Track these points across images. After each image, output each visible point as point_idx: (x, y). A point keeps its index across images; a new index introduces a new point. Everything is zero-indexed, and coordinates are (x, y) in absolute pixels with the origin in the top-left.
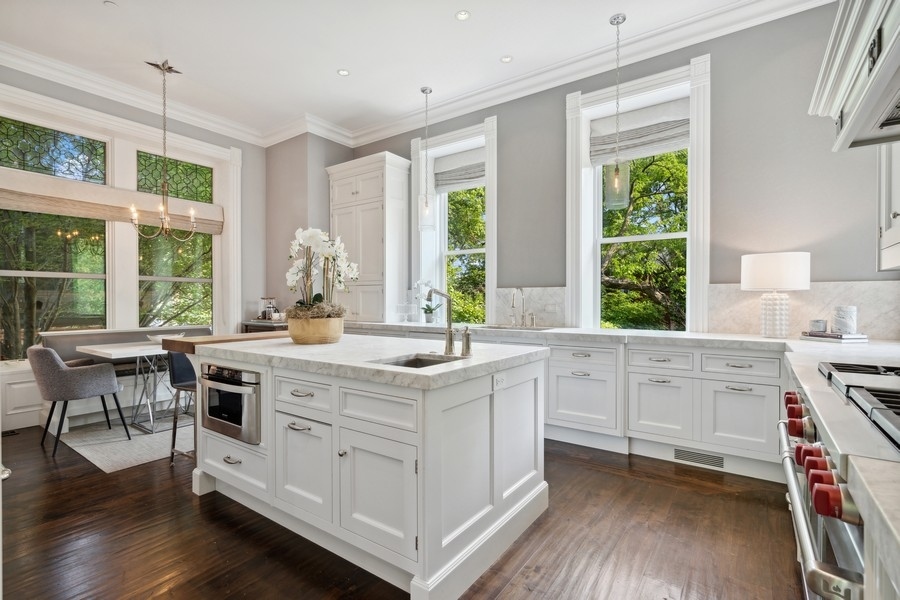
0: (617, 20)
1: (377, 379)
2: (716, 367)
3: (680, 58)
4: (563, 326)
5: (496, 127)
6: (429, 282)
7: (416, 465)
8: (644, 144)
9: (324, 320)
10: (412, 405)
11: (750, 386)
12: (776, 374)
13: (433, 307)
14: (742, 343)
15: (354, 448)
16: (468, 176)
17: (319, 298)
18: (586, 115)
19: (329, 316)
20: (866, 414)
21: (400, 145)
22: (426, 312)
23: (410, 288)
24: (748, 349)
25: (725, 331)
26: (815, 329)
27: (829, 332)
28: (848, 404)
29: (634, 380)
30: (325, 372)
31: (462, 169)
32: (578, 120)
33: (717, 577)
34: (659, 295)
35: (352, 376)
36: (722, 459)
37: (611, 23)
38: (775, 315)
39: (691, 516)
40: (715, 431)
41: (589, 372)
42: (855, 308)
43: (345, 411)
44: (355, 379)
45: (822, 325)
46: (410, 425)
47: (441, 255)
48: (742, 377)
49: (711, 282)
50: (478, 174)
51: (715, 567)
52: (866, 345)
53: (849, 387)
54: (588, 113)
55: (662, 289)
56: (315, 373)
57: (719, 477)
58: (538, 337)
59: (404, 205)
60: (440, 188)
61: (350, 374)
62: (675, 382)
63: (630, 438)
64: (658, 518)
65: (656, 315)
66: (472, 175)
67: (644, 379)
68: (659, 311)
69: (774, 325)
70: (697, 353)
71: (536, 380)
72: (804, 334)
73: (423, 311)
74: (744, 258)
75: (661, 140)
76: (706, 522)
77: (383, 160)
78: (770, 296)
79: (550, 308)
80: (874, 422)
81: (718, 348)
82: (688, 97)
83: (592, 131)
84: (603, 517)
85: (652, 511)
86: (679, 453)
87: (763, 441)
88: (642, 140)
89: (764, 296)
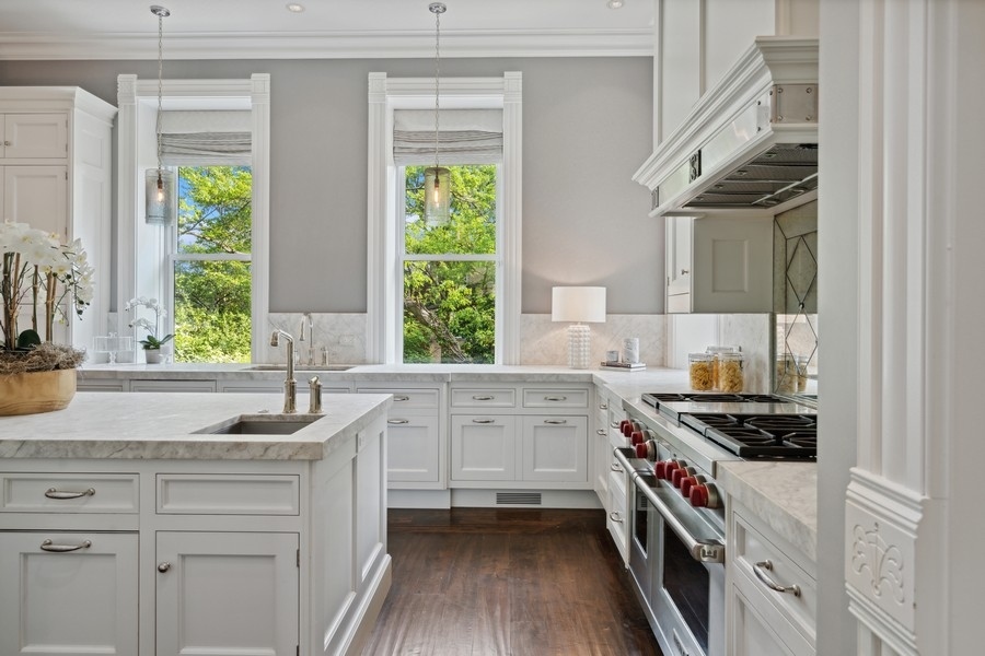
0: (437, 9)
1: (236, 455)
2: (536, 402)
3: (494, 67)
4: (364, 362)
5: (268, 90)
6: (154, 301)
7: (298, 555)
8: (453, 151)
9: (49, 374)
10: (290, 482)
11: (565, 418)
12: (584, 404)
13: (160, 338)
14: (558, 375)
15: (183, 557)
16: (217, 148)
17: (30, 337)
18: (391, 100)
19: (57, 367)
20: (700, 433)
21: (100, 78)
22: (147, 347)
23: (113, 309)
24: (563, 382)
25: (537, 363)
26: (611, 360)
27: (620, 361)
28: (679, 427)
29: (457, 422)
30: (130, 456)
31: (207, 136)
32: (382, 106)
33: (567, 603)
34: (425, 313)
35: (187, 456)
36: (539, 495)
37: (431, 9)
38: (580, 346)
39: (528, 557)
40: (535, 468)
41: (407, 418)
42: (637, 340)
43: (166, 507)
44: (194, 459)
45: (615, 355)
46: (288, 508)
47: (166, 259)
48: (557, 409)
49: (523, 312)
50: (233, 148)
51: (563, 596)
52: (644, 373)
53: (680, 414)
54: (393, 101)
55: (430, 306)
56: (108, 459)
57: (537, 514)
58: (343, 378)
59: (104, 175)
60: (166, 157)
61: (181, 452)
62: (499, 421)
63: (452, 489)
64: (503, 566)
65: (422, 338)
66: (226, 148)
67: (468, 421)
68: (425, 334)
69: (579, 356)
70: (519, 389)
71: (381, 435)
72: (603, 364)
73: (140, 346)
74: (554, 289)
75: (472, 150)
76: (543, 558)
77: (70, 99)
78: (576, 327)
79: (346, 340)
80: (709, 438)
81: (538, 382)
82: (502, 110)
83: (396, 123)
84: (452, 579)
85: (495, 561)
86: (502, 497)
87: (574, 470)
88: (453, 145)
89: (571, 327)
